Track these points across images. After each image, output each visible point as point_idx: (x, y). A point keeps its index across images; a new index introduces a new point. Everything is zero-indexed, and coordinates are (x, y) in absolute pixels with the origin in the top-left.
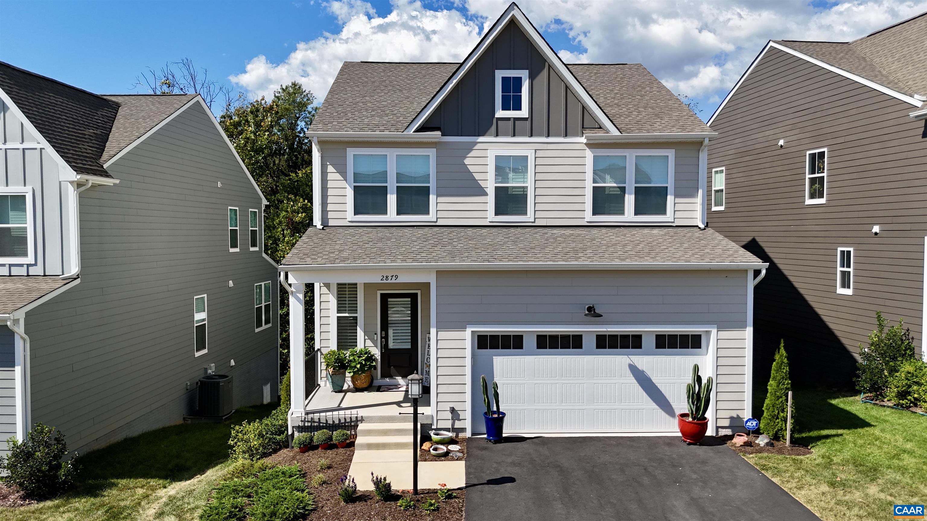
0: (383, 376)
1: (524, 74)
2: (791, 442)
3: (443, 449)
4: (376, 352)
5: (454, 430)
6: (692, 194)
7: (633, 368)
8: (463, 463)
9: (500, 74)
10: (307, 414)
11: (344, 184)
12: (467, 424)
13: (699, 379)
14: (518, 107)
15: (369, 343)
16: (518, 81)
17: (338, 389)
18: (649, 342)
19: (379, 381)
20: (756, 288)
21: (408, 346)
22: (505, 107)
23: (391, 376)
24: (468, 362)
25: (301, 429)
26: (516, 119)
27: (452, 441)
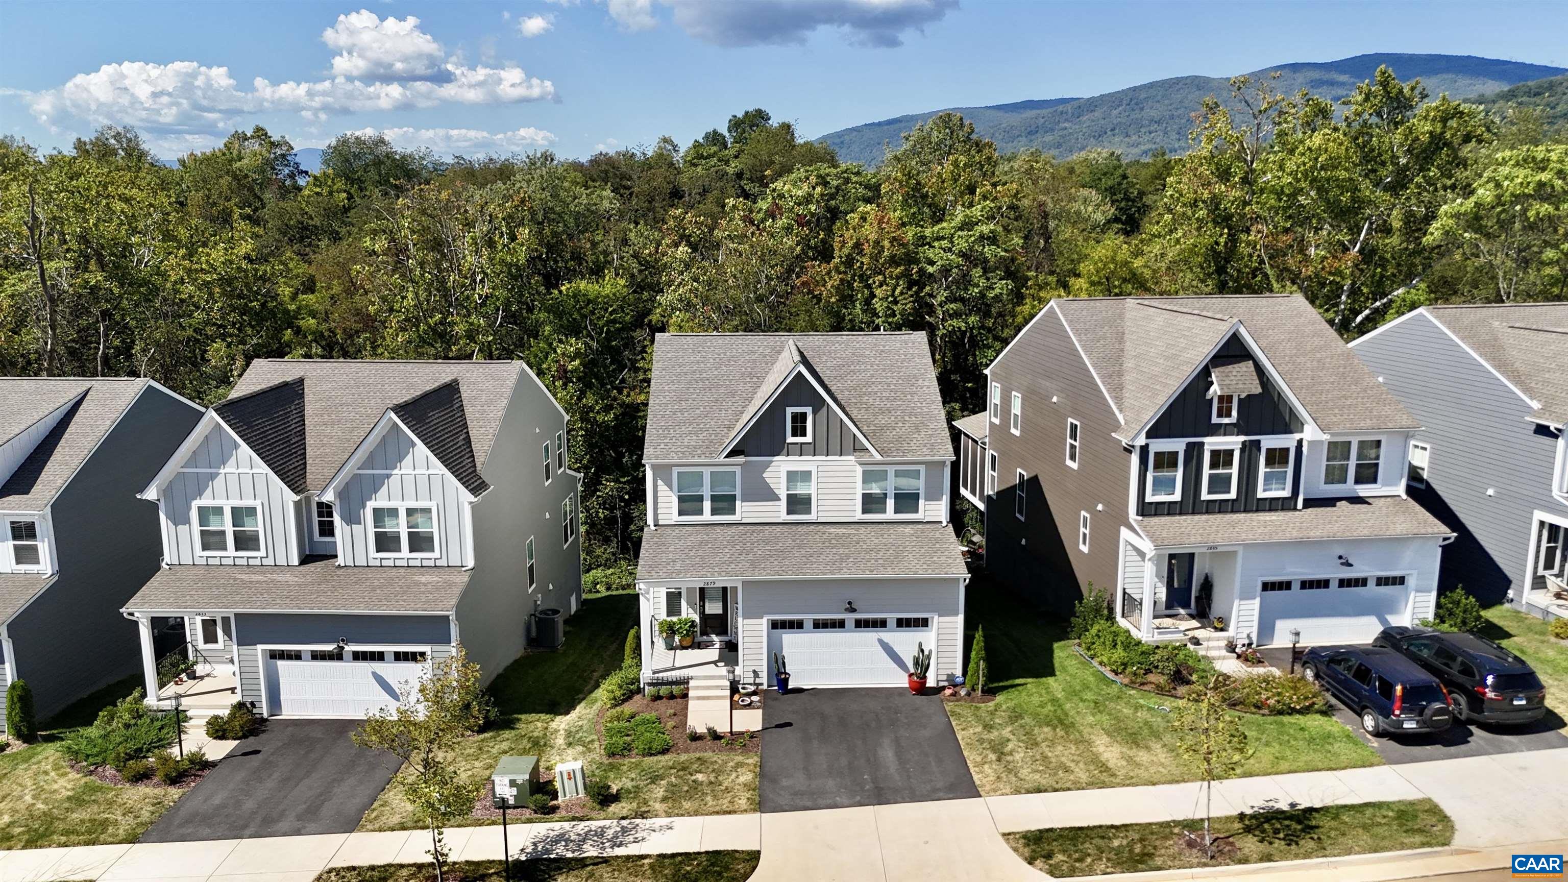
0: (702, 634)
1: (808, 410)
2: (983, 691)
3: (747, 701)
4: (696, 618)
5: (755, 684)
6: (939, 499)
7: (881, 641)
8: (760, 711)
9: (790, 411)
10: (654, 673)
11: (670, 493)
12: (764, 680)
13: (922, 651)
14: (804, 434)
15: (690, 610)
16: (804, 416)
17: (670, 647)
18: (892, 623)
19: (699, 639)
20: (967, 587)
21: (720, 612)
22: (794, 434)
23: (707, 634)
24: (765, 640)
25: (650, 684)
26: (802, 444)
27: (754, 693)
